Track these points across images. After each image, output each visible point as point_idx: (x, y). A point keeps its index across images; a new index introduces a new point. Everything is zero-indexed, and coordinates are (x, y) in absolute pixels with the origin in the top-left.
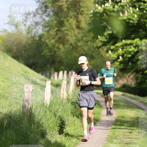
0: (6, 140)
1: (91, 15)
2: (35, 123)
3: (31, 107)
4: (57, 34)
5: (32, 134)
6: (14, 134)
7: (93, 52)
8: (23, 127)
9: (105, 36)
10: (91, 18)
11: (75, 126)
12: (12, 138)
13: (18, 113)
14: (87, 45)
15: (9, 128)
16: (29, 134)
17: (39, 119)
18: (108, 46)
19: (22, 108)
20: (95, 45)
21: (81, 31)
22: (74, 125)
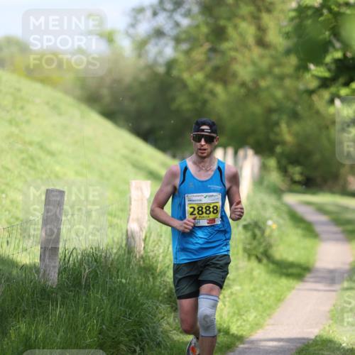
0: (88, 315)
1: (292, 14)
2: (156, 275)
3: (148, 235)
4: (209, 59)
5: (150, 301)
6: (105, 301)
7: (296, 103)
8: (127, 285)
9: (327, 64)
10: (292, 19)
11: (254, 282)
12: (102, 310)
13: (115, 251)
14: (281, 87)
15: (93, 285)
16: (141, 301)
17: (167, 265)
18: (333, 89)
19: (124, 237)
20: (301, 86)
21: (267, 52)
22: (252, 279)
